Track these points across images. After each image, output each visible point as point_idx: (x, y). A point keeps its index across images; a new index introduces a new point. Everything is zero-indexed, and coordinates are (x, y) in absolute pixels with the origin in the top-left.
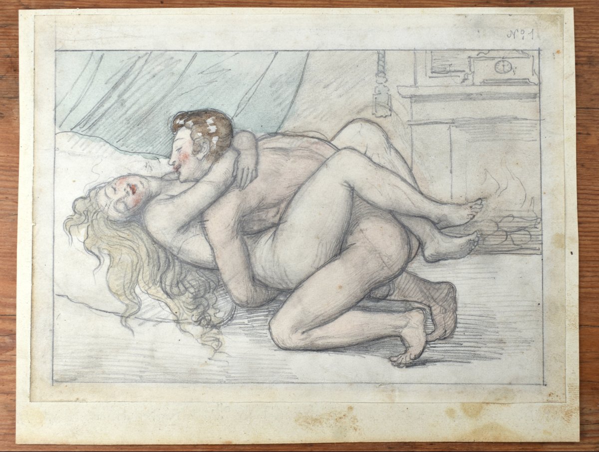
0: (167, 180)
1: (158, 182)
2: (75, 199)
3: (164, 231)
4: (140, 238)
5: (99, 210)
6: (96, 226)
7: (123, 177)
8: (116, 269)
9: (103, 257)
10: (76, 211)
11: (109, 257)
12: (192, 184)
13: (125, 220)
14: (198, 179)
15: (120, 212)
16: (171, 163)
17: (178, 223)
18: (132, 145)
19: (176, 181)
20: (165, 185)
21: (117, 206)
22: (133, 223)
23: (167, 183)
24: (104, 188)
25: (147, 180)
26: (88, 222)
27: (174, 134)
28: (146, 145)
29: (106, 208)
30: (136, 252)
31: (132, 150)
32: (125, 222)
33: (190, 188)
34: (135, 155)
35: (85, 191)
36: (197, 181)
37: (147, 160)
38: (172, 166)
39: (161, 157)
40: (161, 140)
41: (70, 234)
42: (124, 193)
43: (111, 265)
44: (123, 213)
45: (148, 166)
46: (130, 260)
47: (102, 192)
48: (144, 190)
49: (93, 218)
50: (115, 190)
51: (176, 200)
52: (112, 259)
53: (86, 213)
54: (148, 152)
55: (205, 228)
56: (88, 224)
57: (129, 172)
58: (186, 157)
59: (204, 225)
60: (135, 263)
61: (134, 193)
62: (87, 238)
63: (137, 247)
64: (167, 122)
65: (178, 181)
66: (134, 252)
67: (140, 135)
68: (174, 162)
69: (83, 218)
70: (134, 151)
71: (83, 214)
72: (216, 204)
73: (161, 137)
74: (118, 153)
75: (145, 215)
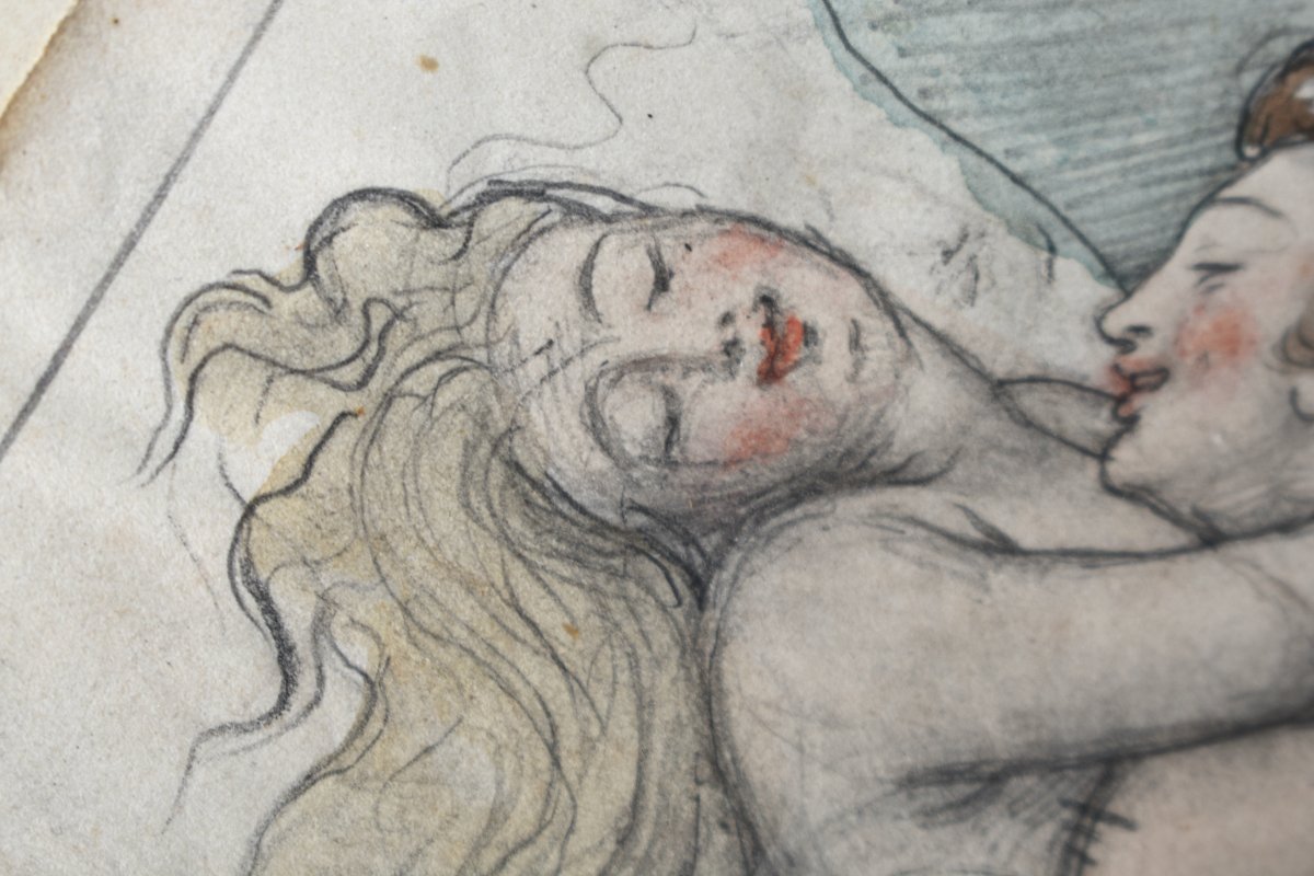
0: (1027, 423)
1: (964, 400)
2: (358, 183)
3: (816, 736)
4: (638, 689)
5: (480, 355)
6: (394, 444)
7: (759, 228)
8: (362, 804)
9: (321, 680)
10: (321, 263)
11: (358, 701)
12: (1167, 536)
13: (612, 517)
14: (1225, 526)
15: (605, 448)
16: (1116, 323)
17: (933, 732)
18: (938, 60)
19: (1077, 457)
20: (998, 447)
21: (615, 397)
22: (649, 569)
23: (1015, 437)
24: (598, 229)
25: (899, 343)
26: (362, 384)
27: (1241, 156)
28: (1032, 117)
29: (537, 367)
30: (556, 762)
31: (924, 93)
32: (601, 527)
33: (1141, 556)
34: (922, 138)
35: (464, 172)
36: (1209, 536)
37: (976, 209)
38: (1107, 353)
39: (1077, 246)
40: (1141, 139)
41: (191, 395)
42: (707, 340)
43: (349, 758)
44: (623, 463)
45: (962, 256)
46: (488, 792)
47: (572, 244)
48: (845, 395)
49: (408, 384)
50: (662, 282)
51: (1004, 579)
52: (374, 726)
53: (379, 316)
54: (1017, 167)
55: (1085, 860)
56: (353, 401)
57: (820, 222)
58: (1232, 342)
59: (1090, 836)
60: (510, 833)
61: (770, 374)
62: (287, 491)
63: (585, 738)
64: (1243, 50)
65: (1092, 468)
66: (544, 760)
67: (1034, 29)
68: (1141, 330)
69: (344, 341)
70: (935, 105)
71: (356, 318)
72: (1244, 755)
73: (1150, 125)
74: (826, 60)
75: (757, 561)
